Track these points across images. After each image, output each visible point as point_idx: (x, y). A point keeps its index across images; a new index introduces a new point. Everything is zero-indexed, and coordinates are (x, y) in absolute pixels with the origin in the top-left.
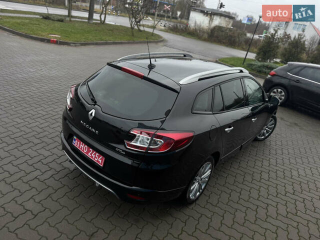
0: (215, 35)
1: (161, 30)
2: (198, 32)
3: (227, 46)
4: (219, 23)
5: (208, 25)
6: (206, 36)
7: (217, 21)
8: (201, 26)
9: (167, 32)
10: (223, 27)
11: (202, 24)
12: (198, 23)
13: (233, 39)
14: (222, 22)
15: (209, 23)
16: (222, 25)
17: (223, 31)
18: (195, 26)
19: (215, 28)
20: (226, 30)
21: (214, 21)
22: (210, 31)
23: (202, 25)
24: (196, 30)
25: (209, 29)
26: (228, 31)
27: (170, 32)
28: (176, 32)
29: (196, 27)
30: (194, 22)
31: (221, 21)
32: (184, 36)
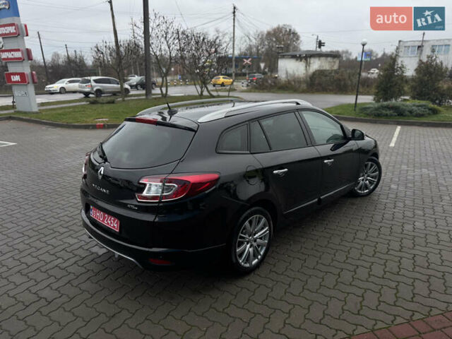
0: (317, 82)
1: (243, 91)
2: (293, 83)
3: (336, 93)
4: (320, 66)
5: (304, 72)
6: (304, 86)
7: (316, 65)
8: (295, 75)
9: (250, 91)
10: (325, 70)
11: (295, 71)
12: (290, 72)
13: (342, 83)
14: (323, 64)
15: (306, 70)
16: (324, 68)
17: (326, 76)
18: (287, 77)
19: (314, 74)
20: (330, 73)
21: (311, 65)
22: (308, 79)
23: (297, 74)
24: (289, 82)
25: (306, 77)
26: (333, 74)
27: (255, 92)
28: (263, 89)
29: (289, 78)
30: (285, 72)
31: (321, 63)
32: (273, 92)
